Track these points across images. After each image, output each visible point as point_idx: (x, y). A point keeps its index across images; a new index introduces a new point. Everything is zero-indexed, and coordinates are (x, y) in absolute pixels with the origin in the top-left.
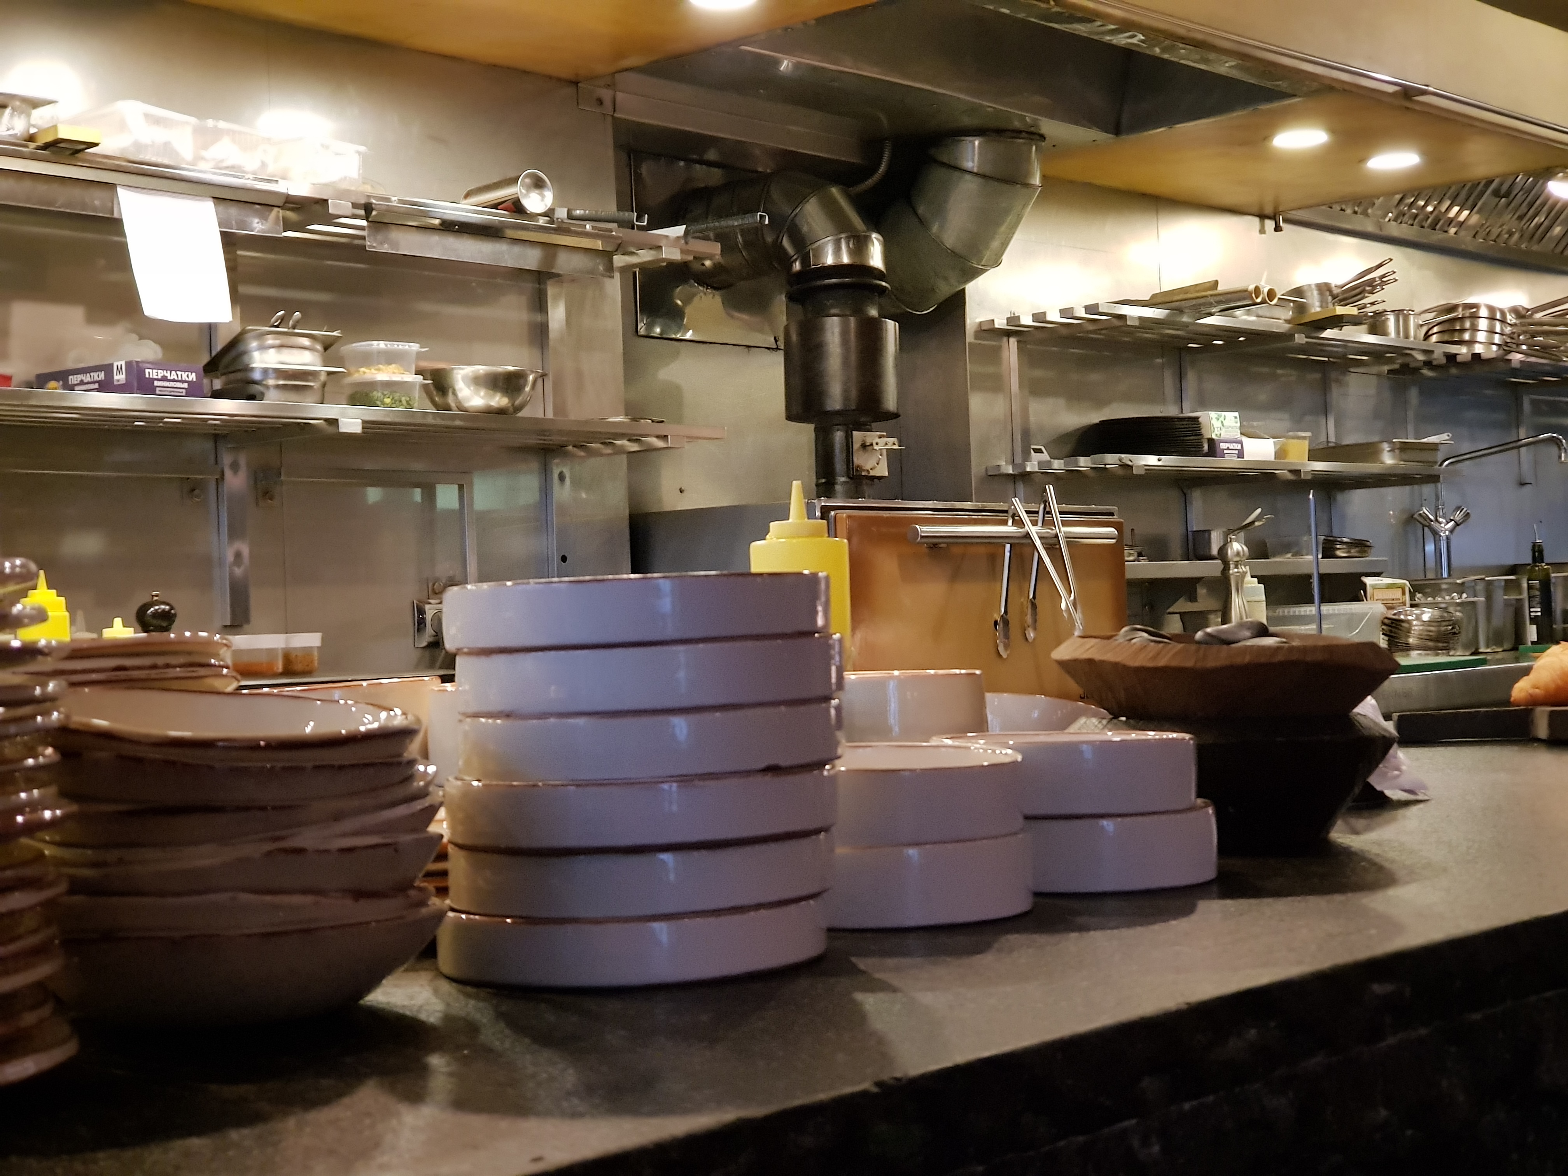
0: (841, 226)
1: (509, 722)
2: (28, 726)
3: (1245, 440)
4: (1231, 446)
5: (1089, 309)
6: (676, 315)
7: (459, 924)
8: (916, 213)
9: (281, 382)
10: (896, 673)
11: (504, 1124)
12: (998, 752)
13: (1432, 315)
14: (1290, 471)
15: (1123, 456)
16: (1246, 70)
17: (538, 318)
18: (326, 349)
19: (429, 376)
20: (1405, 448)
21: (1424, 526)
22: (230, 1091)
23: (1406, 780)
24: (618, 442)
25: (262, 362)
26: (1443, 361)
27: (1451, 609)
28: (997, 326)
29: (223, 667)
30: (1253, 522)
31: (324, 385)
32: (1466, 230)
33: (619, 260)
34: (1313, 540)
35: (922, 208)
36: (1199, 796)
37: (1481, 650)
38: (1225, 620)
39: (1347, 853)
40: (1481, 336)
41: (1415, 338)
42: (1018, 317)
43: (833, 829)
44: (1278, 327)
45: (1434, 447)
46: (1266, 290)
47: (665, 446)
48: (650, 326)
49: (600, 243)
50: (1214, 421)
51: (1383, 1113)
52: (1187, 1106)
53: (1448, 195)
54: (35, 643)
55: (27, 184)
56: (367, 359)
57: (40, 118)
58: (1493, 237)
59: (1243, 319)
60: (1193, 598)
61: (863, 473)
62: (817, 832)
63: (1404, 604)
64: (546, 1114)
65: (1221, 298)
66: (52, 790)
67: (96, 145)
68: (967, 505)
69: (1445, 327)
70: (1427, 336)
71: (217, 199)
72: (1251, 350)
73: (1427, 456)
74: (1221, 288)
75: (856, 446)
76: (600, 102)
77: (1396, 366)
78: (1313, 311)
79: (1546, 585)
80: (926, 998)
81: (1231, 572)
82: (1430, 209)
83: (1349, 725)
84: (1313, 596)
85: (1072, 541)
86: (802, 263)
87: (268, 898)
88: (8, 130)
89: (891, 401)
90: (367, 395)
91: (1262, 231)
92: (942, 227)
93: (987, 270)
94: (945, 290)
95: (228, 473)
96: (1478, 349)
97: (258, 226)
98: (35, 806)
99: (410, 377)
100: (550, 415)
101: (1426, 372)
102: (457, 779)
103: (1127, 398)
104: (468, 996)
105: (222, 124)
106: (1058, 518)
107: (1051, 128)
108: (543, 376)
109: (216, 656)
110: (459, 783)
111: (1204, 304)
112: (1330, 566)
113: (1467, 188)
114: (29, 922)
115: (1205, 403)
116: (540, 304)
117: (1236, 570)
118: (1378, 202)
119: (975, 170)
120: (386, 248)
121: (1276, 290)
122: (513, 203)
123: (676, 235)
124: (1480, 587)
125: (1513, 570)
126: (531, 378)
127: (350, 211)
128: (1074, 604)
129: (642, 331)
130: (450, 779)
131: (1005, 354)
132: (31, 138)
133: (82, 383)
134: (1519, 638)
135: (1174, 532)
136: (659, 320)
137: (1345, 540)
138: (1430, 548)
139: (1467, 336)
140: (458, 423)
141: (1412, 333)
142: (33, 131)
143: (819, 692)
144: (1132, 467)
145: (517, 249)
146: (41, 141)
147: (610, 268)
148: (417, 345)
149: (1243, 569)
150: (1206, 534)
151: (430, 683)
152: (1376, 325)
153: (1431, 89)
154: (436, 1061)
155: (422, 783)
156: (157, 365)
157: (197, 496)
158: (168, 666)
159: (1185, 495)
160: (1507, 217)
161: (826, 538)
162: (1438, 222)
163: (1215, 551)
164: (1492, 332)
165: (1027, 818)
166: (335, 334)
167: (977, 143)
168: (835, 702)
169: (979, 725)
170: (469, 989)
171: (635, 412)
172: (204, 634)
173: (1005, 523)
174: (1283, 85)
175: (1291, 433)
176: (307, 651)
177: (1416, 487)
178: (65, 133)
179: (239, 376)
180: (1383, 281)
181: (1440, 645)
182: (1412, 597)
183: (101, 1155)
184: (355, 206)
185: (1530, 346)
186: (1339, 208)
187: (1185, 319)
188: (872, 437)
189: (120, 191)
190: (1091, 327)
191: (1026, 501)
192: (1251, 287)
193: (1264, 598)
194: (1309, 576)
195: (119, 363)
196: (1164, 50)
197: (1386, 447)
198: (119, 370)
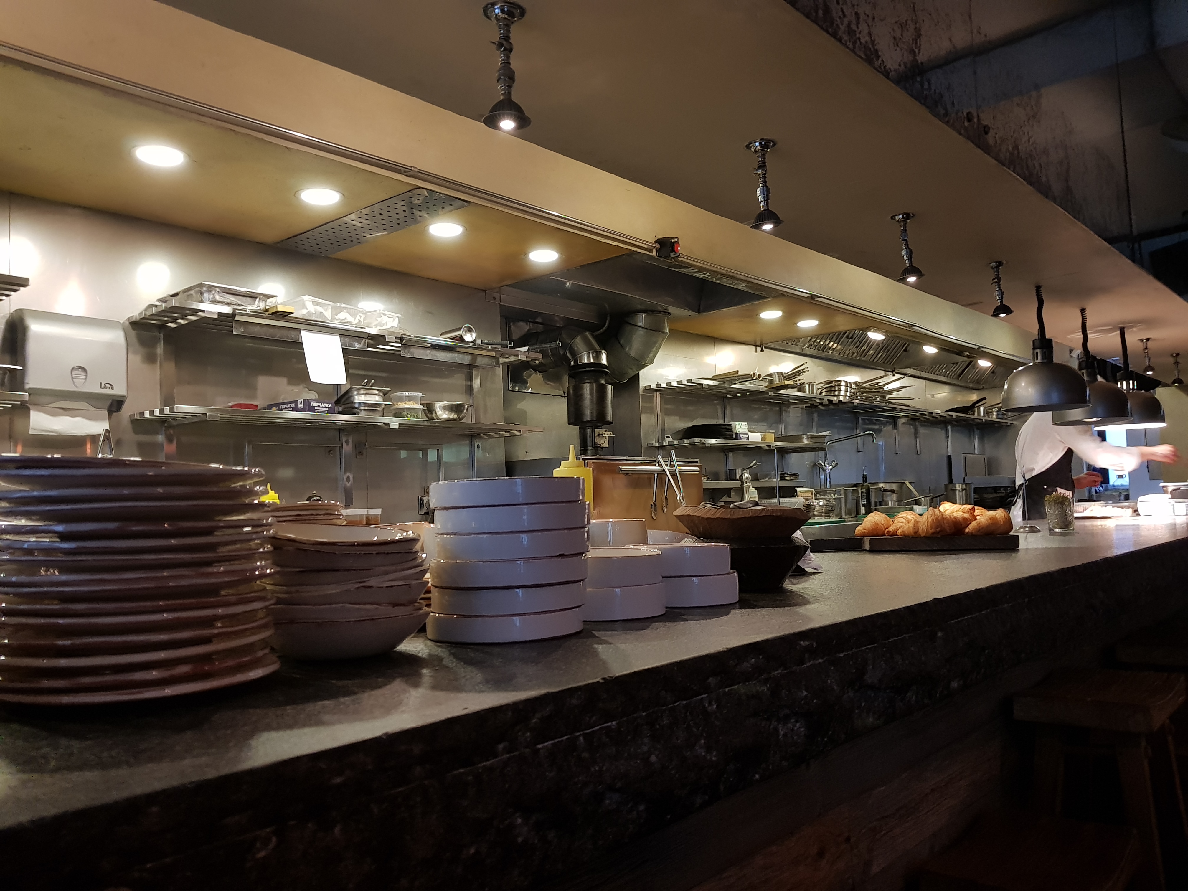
0: (590, 347)
1: (455, 537)
2: (260, 535)
3: (750, 434)
4: (744, 436)
5: (688, 381)
6: (524, 383)
7: (434, 617)
8: (619, 343)
9: (366, 408)
10: (611, 520)
11: (452, 695)
12: (652, 550)
13: (823, 384)
14: (767, 446)
15: (702, 439)
16: (750, 288)
17: (469, 383)
18: (384, 395)
19: (426, 406)
20: (812, 437)
21: (820, 468)
22: (340, 683)
23: (813, 564)
24: (501, 433)
25: (358, 400)
26: (827, 403)
27: (831, 501)
28: (652, 388)
29: (340, 515)
30: (753, 466)
31: (383, 409)
32: (836, 351)
33: (502, 360)
34: (776, 473)
35: (622, 341)
36: (731, 569)
37: (842, 517)
38: (742, 500)
39: (790, 591)
40: (842, 393)
41: (816, 393)
42: (660, 384)
43: (586, 580)
44: (762, 389)
45: (824, 437)
46: (757, 374)
47: (520, 434)
48: (514, 387)
49: (494, 353)
50: (737, 426)
51: (805, 693)
52: (727, 689)
53: (829, 338)
54: (264, 502)
55: (265, 328)
56: (401, 399)
57: (270, 302)
58: (846, 354)
59: (748, 385)
60: (729, 496)
61: (599, 446)
62: (580, 581)
63: (812, 498)
64: (470, 691)
65: (740, 377)
66: (269, 562)
67: (292, 313)
68: (640, 458)
69: (828, 389)
70: (821, 393)
71: (341, 335)
72: (751, 398)
73: (820, 440)
74: (740, 373)
75: (596, 435)
76: (494, 298)
77: (809, 405)
78: (776, 383)
79: (868, 490)
80: (623, 646)
81: (744, 485)
82: (822, 343)
83: (791, 541)
84: (776, 495)
85: (682, 473)
86: (574, 362)
87: (358, 606)
88: (257, 307)
89: (609, 418)
90: (401, 413)
91: (756, 351)
92: (630, 349)
93: (647, 366)
94: (632, 373)
95: (344, 445)
96: (841, 398)
97: (357, 346)
98: (263, 568)
99: (418, 406)
100: (474, 422)
101: (821, 407)
102: (435, 560)
103: (704, 417)
104: (438, 646)
105: (343, 305)
106: (676, 463)
107: (672, 310)
108: (471, 406)
109: (338, 511)
110: (436, 561)
111: (733, 380)
112: (783, 483)
113: (836, 335)
114: (260, 614)
115: (733, 420)
116: (470, 378)
117: (746, 485)
118: (801, 340)
119: (643, 326)
120: (409, 355)
121: (761, 374)
122: (460, 338)
123: (524, 351)
124: (842, 492)
125: (855, 485)
126: (466, 407)
127: (394, 340)
128: (682, 497)
129: (511, 389)
130: (432, 560)
131: (655, 398)
132: (267, 310)
133: (286, 408)
134: (858, 512)
135: (722, 469)
136: (517, 384)
137: (789, 473)
138: (822, 477)
139: (836, 393)
140: (437, 424)
141: (815, 392)
142: (267, 308)
143: (581, 525)
144: (705, 444)
145: (461, 356)
146: (271, 312)
147: (498, 364)
148: (421, 394)
149: (749, 484)
150: (735, 471)
151: (425, 524)
152: (801, 388)
153: (822, 296)
154: (425, 671)
155: (420, 561)
156: (315, 401)
157: (331, 454)
158: (317, 514)
159: (726, 455)
160: (851, 347)
161: (583, 468)
162: (825, 348)
163: (738, 477)
164: (846, 391)
165: (663, 577)
166: (388, 389)
167: (644, 316)
168: (587, 529)
169: (645, 541)
170: (439, 644)
171: (507, 420)
172: (333, 502)
173: (655, 465)
174: (764, 294)
175: (767, 431)
176: (376, 515)
177: (817, 452)
178: (280, 308)
179: (349, 405)
180: (803, 371)
181: (827, 515)
182: (816, 496)
183: (288, 708)
184: (396, 338)
185: (861, 397)
186: (786, 343)
187: (726, 385)
188: (602, 431)
189: (302, 332)
190: (688, 388)
191: (663, 457)
192: (752, 373)
193: (757, 496)
194: (775, 488)
195: (300, 400)
196: (716, 280)
197: (805, 436)
198: (301, 403)
